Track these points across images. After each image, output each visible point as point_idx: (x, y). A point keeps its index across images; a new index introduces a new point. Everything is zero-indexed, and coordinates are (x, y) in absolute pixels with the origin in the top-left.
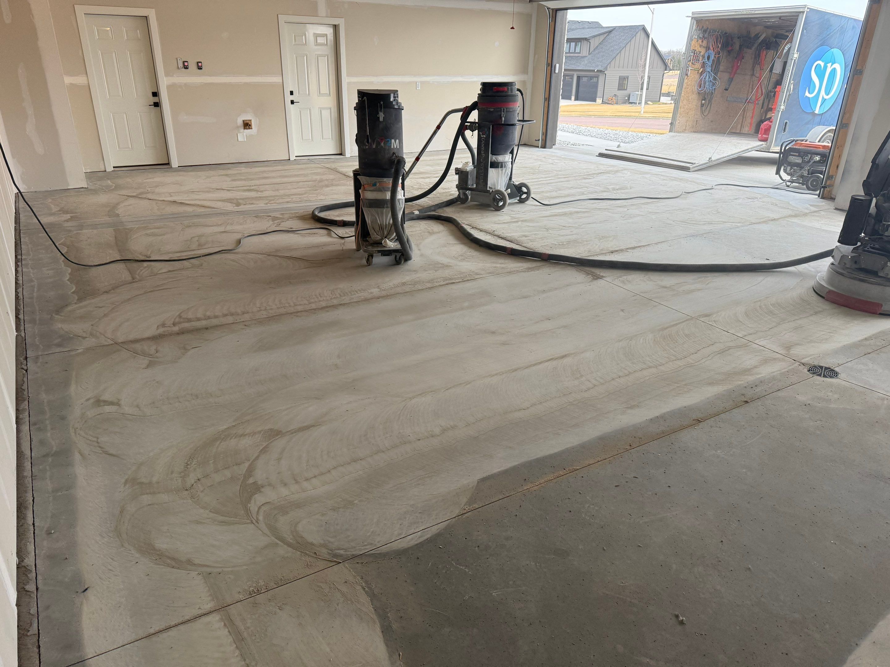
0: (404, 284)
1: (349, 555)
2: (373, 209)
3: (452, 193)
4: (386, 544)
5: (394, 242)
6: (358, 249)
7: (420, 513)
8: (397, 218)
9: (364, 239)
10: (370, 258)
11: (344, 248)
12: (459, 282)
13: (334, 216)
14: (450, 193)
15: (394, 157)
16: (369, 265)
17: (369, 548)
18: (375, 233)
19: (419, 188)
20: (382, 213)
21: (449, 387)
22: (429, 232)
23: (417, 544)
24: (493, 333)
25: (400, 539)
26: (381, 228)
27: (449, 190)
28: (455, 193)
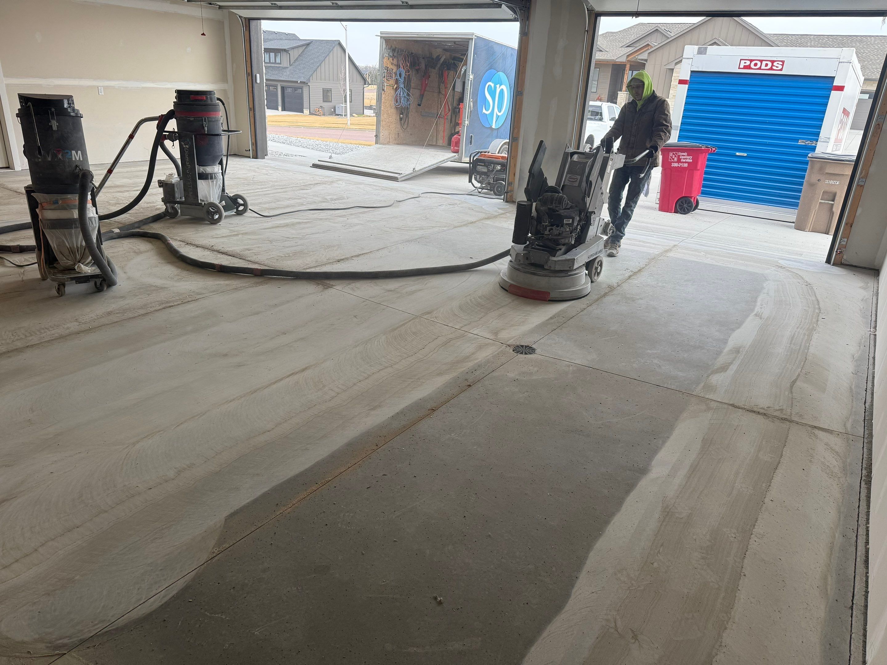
0: (109, 313)
1: (76, 642)
2: (57, 230)
3: (158, 207)
4: (123, 616)
5: (91, 266)
6: (44, 278)
7: (161, 570)
8: (91, 240)
9: (51, 266)
10: (62, 287)
11: (25, 278)
12: (179, 304)
13: (6, 241)
14: (156, 207)
15: (77, 171)
16: (61, 296)
17: (100, 626)
18: (65, 258)
19: (117, 204)
20: (71, 234)
21: (180, 422)
22: (135, 252)
23: (162, 605)
24: (225, 355)
25: (140, 605)
26: (72, 251)
27: (154, 204)
28: (161, 207)
